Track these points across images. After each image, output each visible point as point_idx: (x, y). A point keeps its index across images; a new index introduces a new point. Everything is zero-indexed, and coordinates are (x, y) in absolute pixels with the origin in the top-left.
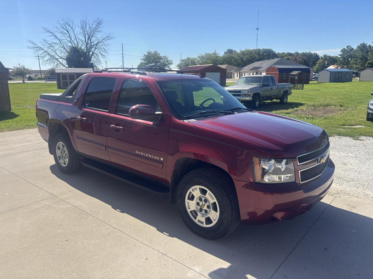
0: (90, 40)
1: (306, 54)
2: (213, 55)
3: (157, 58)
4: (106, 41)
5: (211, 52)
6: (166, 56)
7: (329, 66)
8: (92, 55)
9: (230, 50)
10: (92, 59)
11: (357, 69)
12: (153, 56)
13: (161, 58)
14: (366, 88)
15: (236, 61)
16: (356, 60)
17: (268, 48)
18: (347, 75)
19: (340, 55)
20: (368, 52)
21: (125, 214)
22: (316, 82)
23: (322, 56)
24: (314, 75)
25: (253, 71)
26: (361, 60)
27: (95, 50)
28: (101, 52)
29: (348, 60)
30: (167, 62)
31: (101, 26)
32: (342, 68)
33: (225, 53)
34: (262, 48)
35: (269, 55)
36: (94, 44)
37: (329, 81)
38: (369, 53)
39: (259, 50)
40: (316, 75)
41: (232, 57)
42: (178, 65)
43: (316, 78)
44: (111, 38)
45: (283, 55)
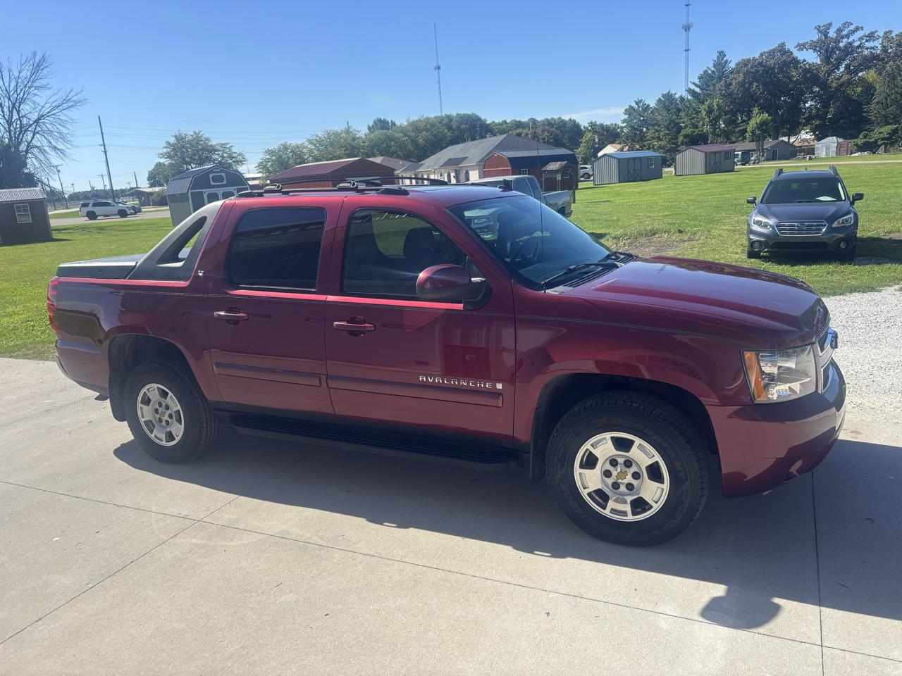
0: (18, 112)
1: (553, 122)
2: (344, 135)
3: (203, 149)
4: (65, 112)
5: (339, 127)
6: (225, 144)
7: (604, 148)
8: (27, 152)
9: (380, 120)
10: (29, 161)
11: (661, 150)
12: (192, 146)
13: (213, 150)
14: (698, 190)
15: (402, 146)
16: (657, 131)
17: (469, 112)
18: (652, 165)
19: (624, 121)
20: (679, 110)
21: (411, 529)
22: (590, 184)
23: (587, 125)
24: (582, 168)
25: (449, 169)
26: (668, 129)
27: (33, 138)
28: (52, 141)
29: (641, 131)
30: (232, 158)
31: (45, 72)
32: (631, 149)
33: (369, 128)
34: (454, 114)
35: (472, 129)
36: (31, 122)
37: (616, 179)
38: (682, 114)
39: (449, 118)
40: (586, 168)
41: (391, 139)
42: (260, 165)
43: (586, 176)
44: (76, 102)
45: (505, 126)
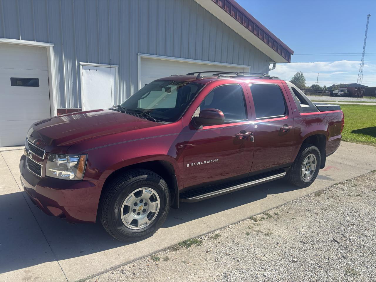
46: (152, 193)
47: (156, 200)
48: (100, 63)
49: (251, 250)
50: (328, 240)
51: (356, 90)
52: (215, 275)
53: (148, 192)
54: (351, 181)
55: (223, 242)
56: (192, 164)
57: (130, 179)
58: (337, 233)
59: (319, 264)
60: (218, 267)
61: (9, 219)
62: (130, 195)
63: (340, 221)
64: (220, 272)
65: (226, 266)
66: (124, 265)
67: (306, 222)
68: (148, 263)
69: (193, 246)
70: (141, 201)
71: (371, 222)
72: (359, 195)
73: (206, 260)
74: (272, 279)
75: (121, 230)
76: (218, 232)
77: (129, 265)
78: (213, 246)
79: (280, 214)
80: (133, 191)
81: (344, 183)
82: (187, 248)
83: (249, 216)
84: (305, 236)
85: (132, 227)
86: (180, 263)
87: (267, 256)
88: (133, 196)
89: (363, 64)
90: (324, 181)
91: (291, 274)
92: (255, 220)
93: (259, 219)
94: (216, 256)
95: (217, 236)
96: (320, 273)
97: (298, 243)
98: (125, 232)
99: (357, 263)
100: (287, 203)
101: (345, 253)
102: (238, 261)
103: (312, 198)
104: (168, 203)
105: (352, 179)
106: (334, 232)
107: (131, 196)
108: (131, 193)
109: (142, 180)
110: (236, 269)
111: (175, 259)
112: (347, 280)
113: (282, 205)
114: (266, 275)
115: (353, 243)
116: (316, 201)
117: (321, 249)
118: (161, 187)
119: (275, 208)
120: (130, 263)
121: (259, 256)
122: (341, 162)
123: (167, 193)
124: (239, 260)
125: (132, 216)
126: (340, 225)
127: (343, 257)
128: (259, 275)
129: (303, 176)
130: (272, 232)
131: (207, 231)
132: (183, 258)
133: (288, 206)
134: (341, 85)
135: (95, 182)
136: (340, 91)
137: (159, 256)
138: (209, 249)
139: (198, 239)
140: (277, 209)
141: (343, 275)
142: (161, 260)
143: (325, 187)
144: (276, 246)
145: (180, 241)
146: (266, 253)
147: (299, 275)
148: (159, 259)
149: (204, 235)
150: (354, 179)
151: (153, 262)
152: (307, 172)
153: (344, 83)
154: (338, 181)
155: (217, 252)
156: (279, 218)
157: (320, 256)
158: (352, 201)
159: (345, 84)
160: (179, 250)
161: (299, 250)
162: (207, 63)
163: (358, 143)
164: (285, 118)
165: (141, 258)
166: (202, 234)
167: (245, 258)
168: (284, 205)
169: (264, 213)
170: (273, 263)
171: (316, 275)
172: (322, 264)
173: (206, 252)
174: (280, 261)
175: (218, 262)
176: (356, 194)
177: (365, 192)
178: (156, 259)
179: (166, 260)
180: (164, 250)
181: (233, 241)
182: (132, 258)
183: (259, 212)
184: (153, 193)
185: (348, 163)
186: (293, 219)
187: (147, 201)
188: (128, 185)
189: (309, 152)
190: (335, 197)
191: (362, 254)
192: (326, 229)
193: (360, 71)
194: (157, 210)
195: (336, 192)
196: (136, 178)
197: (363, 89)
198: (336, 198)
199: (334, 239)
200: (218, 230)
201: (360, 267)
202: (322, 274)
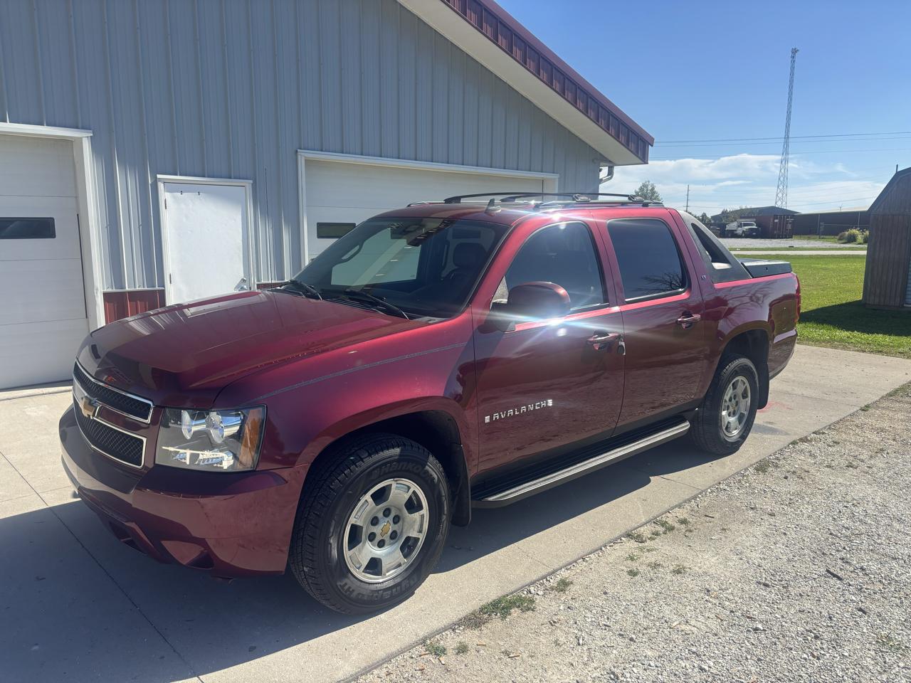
46: (411, 491)
47: (421, 507)
48: (206, 175)
49: (654, 611)
50: (816, 574)
51: (776, 221)
52: (589, 678)
53: (401, 489)
54: (823, 433)
55: (581, 598)
56: (496, 416)
57: (362, 461)
58: (831, 557)
59: (815, 632)
60: (591, 659)
61: (38, 579)
62: (362, 501)
63: (829, 529)
64: (598, 670)
65: (608, 654)
66: (366, 674)
67: (754, 536)
68: (421, 664)
69: (515, 612)
70: (387, 512)
71: (896, 525)
72: (850, 466)
73: (557, 643)
74: (722, 675)
75: (346, 587)
76: (564, 574)
77: (376, 672)
78: (562, 608)
79: (691, 520)
80: (369, 490)
81: (809, 438)
82: (504, 618)
83: (623, 531)
84: (764, 569)
85: (371, 578)
86: (497, 657)
87: (693, 622)
88: (370, 500)
89: (786, 161)
90: (765, 436)
91: (759, 660)
92: (640, 539)
93: (649, 536)
94: (576, 632)
95: (564, 585)
96: (822, 652)
97: (752, 587)
98: (353, 590)
99: (894, 622)
100: (700, 493)
101: (862, 602)
102: (631, 639)
103: (752, 478)
104: (446, 512)
105: (825, 428)
106: (823, 554)
107: (366, 501)
108: (365, 493)
109: (388, 462)
110: (634, 661)
111: (484, 647)
112: (885, 662)
113: (689, 500)
114: (707, 668)
115: (873, 576)
116: (762, 484)
117: (808, 596)
118: (431, 475)
119: (676, 506)
120: (378, 666)
121: (675, 624)
122: (788, 390)
123: (444, 489)
124: (634, 636)
125: (369, 551)
126: (832, 538)
127: (860, 610)
128: (690, 670)
129: (724, 428)
130: (686, 564)
131: (540, 575)
132: (502, 643)
133: (705, 502)
134: (742, 210)
135: (286, 473)
136: (740, 226)
137: (442, 642)
138: (556, 617)
139: (523, 596)
140: (681, 510)
141: (873, 653)
142: (450, 652)
143: (771, 451)
144: (707, 597)
145: (484, 603)
146: (689, 616)
147: (778, 660)
148: (444, 651)
149: (533, 583)
150: (829, 428)
151: (431, 659)
152: (732, 419)
153: (749, 207)
154: (795, 434)
155: (576, 623)
156: (691, 531)
157: (809, 612)
158: (841, 480)
159: (751, 209)
160: (486, 625)
161: (760, 603)
162: (462, 169)
163: (812, 345)
164: (684, 296)
165: (401, 652)
166: (528, 581)
167: (645, 631)
168: (695, 498)
169: (655, 521)
170: (712, 639)
171: (814, 656)
172: (821, 630)
173: (551, 623)
174: (725, 631)
175: (585, 648)
176: (844, 463)
177: (862, 457)
178: (439, 651)
179: (463, 652)
180: (451, 628)
181: (605, 593)
182: (382, 654)
183: (643, 520)
184: (414, 492)
185: (805, 393)
186: (724, 529)
187: (400, 510)
188: (359, 475)
189: (736, 373)
190: (799, 472)
191: (898, 601)
192: (803, 549)
193: (782, 179)
194: (423, 531)
195: (799, 461)
196: (376, 457)
197: (790, 220)
198: (803, 475)
199: (828, 571)
200: (563, 570)
201: (902, 630)
202: (828, 655)
